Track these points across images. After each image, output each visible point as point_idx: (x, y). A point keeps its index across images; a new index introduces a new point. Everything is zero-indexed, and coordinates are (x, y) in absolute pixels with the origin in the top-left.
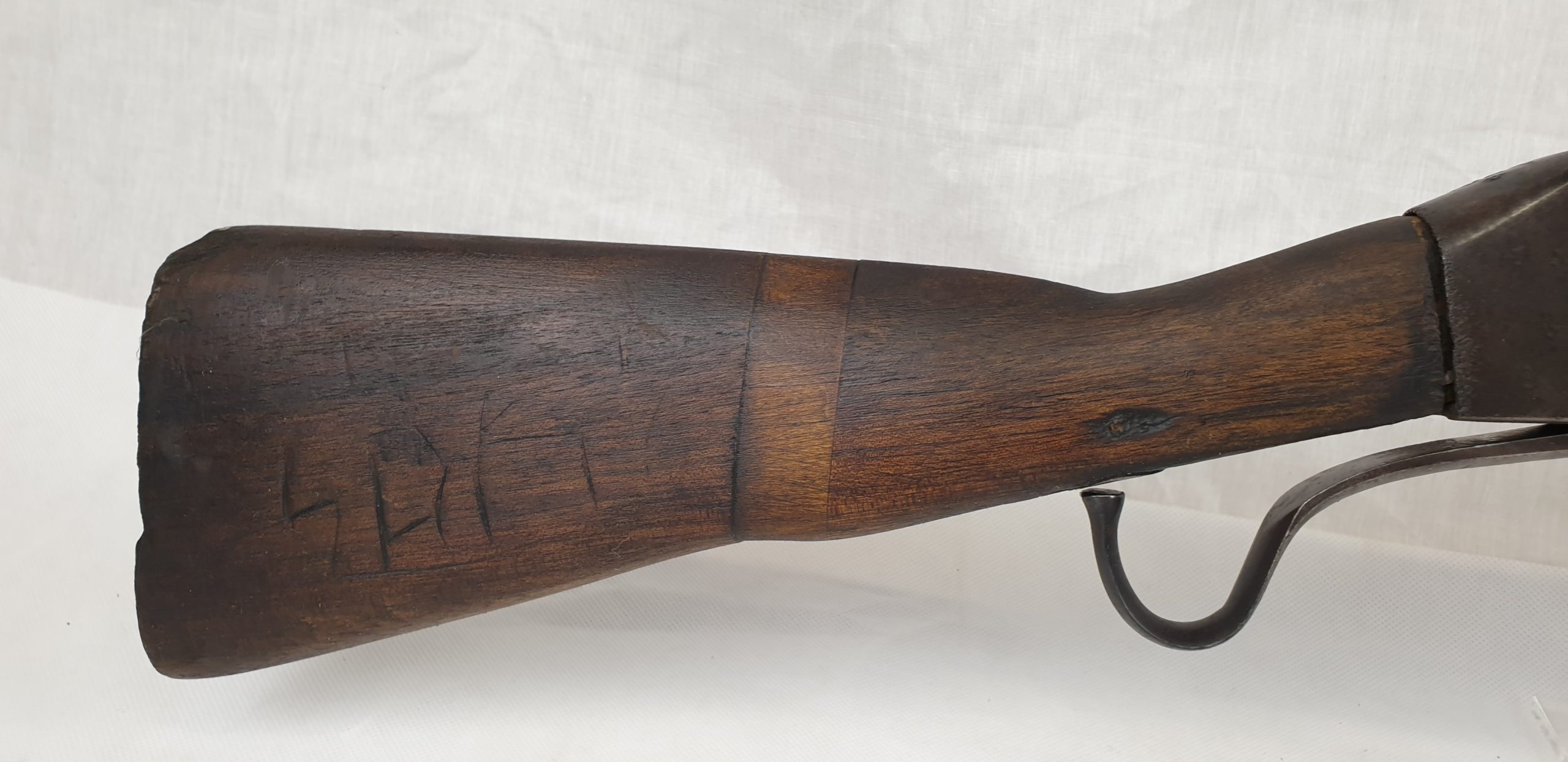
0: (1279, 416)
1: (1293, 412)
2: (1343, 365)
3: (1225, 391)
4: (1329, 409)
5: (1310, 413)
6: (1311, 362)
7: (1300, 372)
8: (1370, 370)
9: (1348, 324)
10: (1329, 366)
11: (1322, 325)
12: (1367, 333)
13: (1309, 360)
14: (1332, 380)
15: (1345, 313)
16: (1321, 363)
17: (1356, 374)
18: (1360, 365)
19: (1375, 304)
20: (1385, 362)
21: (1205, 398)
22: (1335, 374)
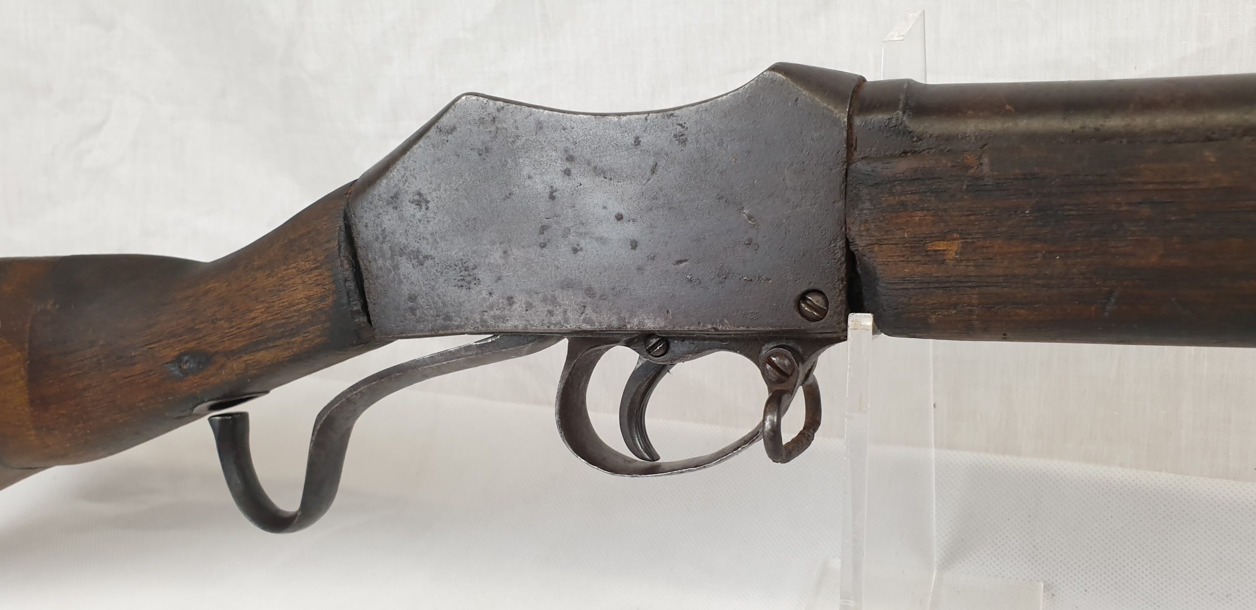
0: (270, 348)
1: (277, 344)
2: (298, 304)
3: (235, 332)
4: (298, 339)
5: (288, 343)
6: (280, 304)
7: (275, 313)
8: (315, 305)
9: (297, 271)
10: (291, 305)
11: (284, 273)
12: (308, 276)
13: (278, 302)
14: (294, 316)
15: (294, 263)
16: (286, 303)
17: (307, 310)
18: (308, 302)
19: (311, 253)
20: (322, 298)
21: (226, 339)
22: (295, 311)
